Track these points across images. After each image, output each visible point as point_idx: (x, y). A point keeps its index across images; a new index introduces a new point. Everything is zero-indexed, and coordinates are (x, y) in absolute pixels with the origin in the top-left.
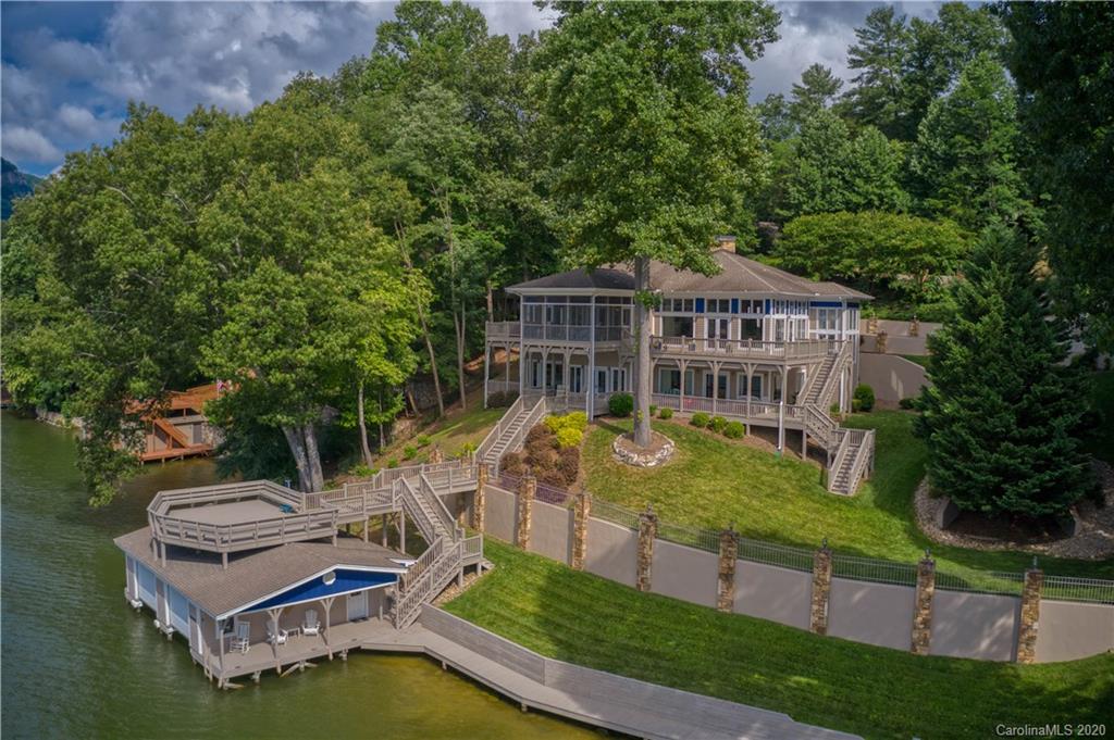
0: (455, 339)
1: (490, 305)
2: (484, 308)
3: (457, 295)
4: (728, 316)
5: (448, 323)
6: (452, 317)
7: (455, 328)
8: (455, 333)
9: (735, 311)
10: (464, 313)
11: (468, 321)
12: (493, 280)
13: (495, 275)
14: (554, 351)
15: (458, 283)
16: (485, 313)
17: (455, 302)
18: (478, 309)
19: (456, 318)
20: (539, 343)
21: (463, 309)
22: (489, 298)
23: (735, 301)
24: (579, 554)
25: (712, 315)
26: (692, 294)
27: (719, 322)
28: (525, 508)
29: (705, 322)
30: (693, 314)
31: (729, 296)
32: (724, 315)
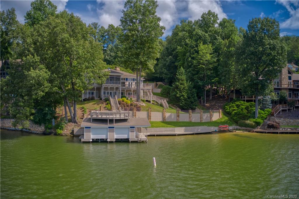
24: (150, 118)
25: (129, 81)
26: (125, 77)
27: (130, 83)
28: (135, 113)
29: (128, 83)
30: (125, 81)
31: (133, 78)
32: (132, 81)
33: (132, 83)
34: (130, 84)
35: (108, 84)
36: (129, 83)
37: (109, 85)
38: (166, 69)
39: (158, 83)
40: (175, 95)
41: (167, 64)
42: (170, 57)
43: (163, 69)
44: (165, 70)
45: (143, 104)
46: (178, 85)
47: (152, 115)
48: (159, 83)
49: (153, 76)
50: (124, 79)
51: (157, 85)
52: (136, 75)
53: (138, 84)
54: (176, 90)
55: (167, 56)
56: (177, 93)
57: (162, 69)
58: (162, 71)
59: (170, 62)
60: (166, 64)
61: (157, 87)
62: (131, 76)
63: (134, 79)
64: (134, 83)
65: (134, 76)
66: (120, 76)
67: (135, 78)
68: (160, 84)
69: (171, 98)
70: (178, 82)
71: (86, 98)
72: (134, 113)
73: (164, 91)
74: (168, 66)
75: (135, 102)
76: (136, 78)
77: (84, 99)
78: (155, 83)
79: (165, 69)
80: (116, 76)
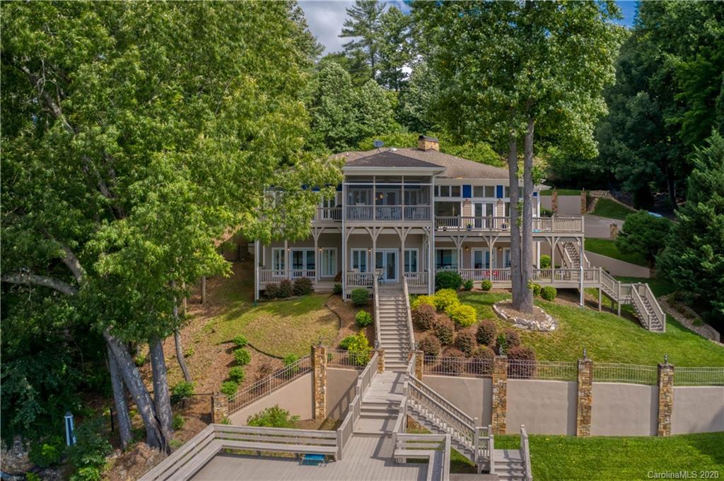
4: (495, 200)
24: (586, 421)
25: (478, 200)
26: (460, 181)
27: (484, 207)
28: (503, 389)
29: (473, 207)
30: (461, 199)
31: (495, 183)
32: (490, 200)
33: (490, 211)
34: (484, 214)
35: (371, 218)
36: (478, 208)
37: (375, 223)
38: (625, 140)
39: (592, 193)
40: (694, 265)
41: (629, 124)
42: (639, 95)
43: (616, 142)
44: (623, 146)
45: (545, 325)
46: (707, 215)
47: (594, 403)
48: (598, 195)
49: (575, 170)
50: (455, 189)
51: (589, 200)
52: (505, 171)
53: (517, 213)
54: (696, 237)
55: (626, 94)
56: (702, 254)
57: (609, 144)
58: (611, 148)
59: (640, 114)
60: (622, 123)
61: (593, 210)
62: (484, 175)
63: (500, 188)
64: (499, 210)
65: (499, 174)
66: (428, 179)
67: (505, 183)
68: (601, 199)
69: (675, 276)
70: (705, 201)
71: (270, 288)
72: (495, 390)
73: (630, 236)
74: (632, 129)
75: (503, 312)
76: (508, 185)
77: (263, 288)
78: (583, 193)
79: (620, 140)
80: (408, 179)
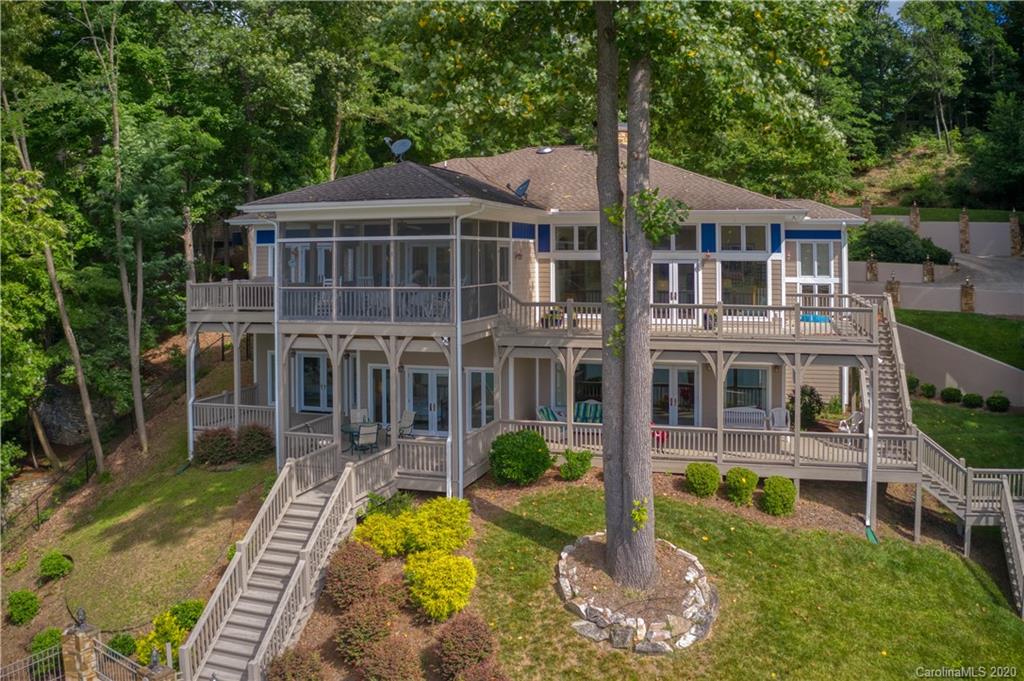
0: (121, 318)
1: (190, 250)
2: (179, 255)
3: (127, 229)
4: (695, 256)
5: (109, 285)
6: (116, 275)
7: (121, 295)
8: (123, 305)
9: (709, 246)
10: (141, 264)
11: (149, 281)
12: (196, 205)
13: (199, 196)
14: (360, 346)
15: (127, 205)
16: (180, 265)
17: (124, 242)
18: (167, 257)
19: (125, 277)
20: (320, 328)
21: (140, 259)
22: (188, 238)
23: (709, 229)
